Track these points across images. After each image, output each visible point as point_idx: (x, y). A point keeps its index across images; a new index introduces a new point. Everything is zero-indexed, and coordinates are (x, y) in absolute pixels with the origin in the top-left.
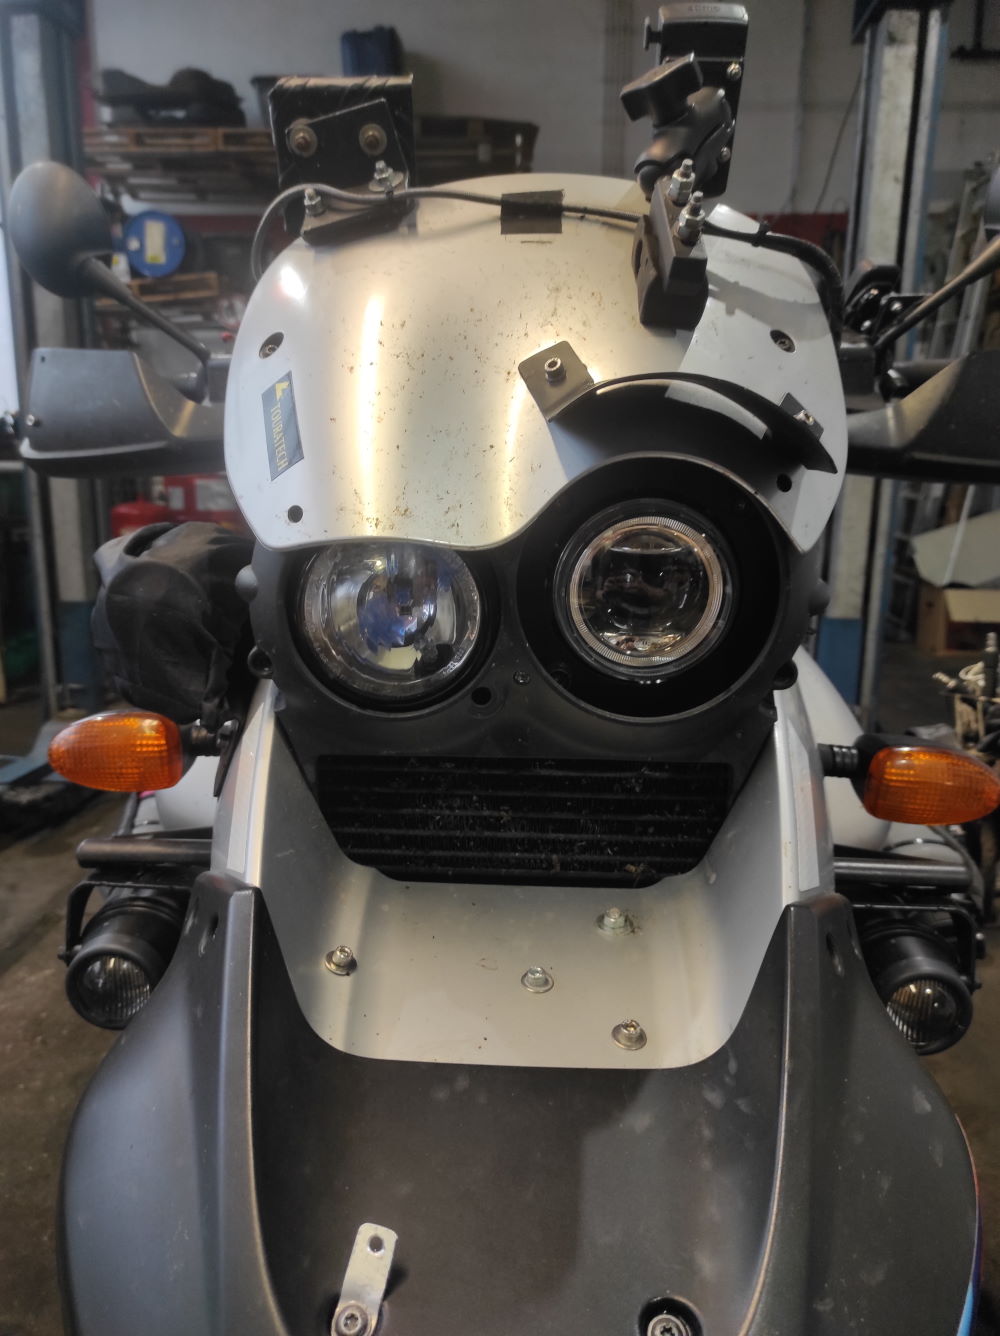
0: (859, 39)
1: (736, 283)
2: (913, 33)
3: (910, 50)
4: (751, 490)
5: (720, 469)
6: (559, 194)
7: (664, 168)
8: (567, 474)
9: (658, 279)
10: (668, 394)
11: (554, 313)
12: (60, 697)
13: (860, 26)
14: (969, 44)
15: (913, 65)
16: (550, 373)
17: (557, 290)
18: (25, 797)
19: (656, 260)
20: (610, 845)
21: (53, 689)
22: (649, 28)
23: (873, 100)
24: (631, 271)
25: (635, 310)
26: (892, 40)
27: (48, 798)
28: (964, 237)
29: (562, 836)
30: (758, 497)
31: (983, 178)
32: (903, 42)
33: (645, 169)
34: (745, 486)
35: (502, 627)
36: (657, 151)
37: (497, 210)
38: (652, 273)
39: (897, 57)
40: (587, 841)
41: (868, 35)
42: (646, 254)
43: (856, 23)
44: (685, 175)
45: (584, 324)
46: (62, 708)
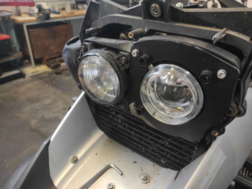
20: (158, 153)
29: (146, 145)
40: (152, 149)
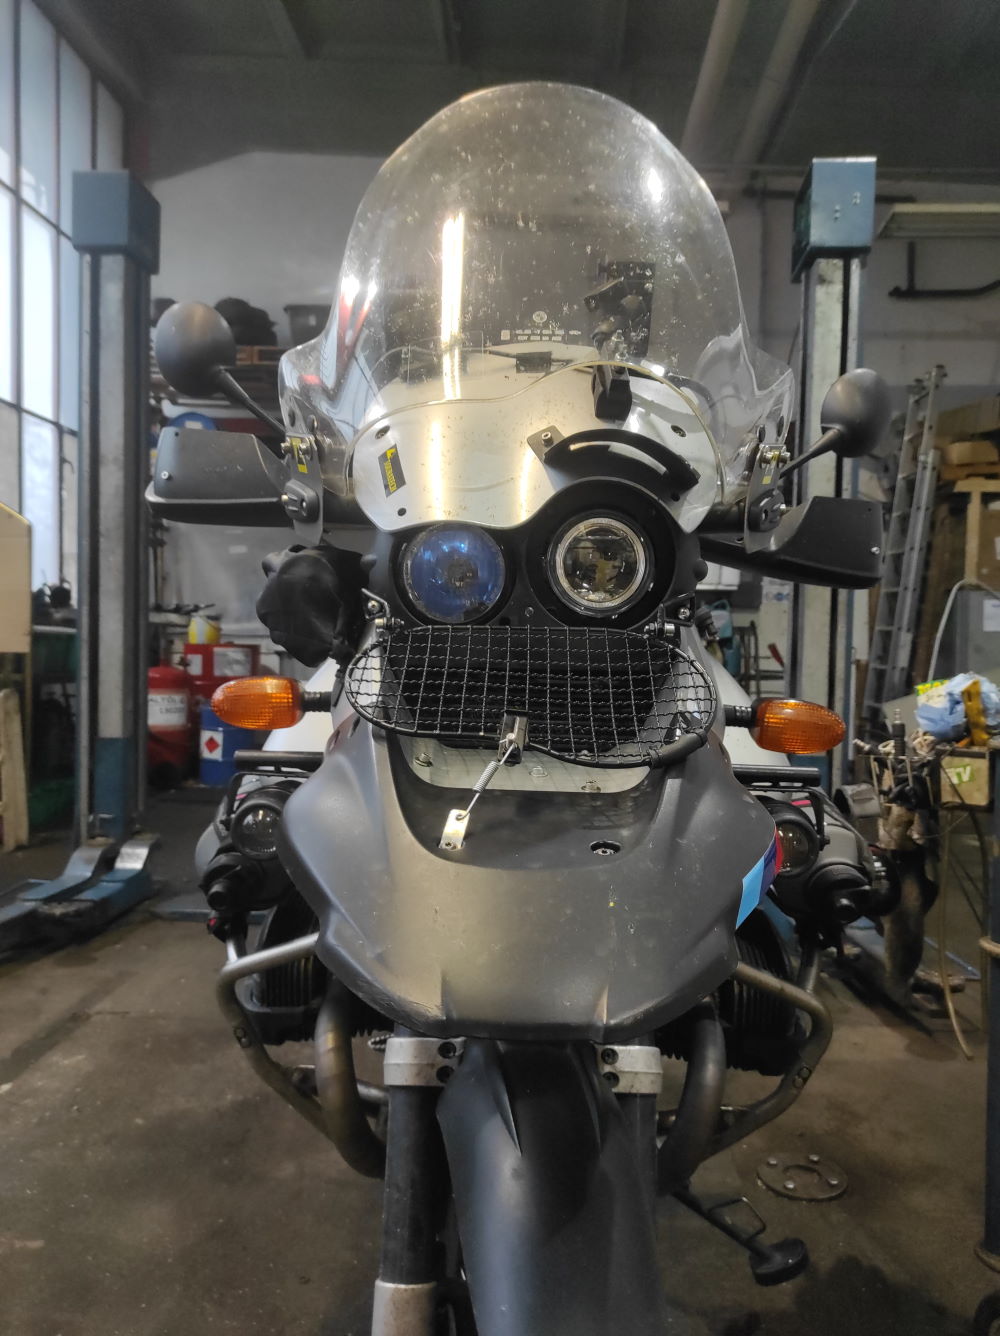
0: (796, 280)
1: (652, 401)
2: (839, 276)
3: (838, 288)
4: (656, 498)
5: (639, 486)
6: (550, 353)
7: (606, 336)
8: (555, 488)
9: (604, 392)
10: (610, 449)
11: (547, 413)
12: (91, 826)
13: (797, 268)
14: (904, 286)
15: (841, 300)
16: (545, 440)
17: (549, 401)
18: (58, 910)
19: (603, 384)
21: (84, 817)
22: (600, 265)
23: (810, 323)
24: (591, 392)
25: (593, 412)
26: (822, 281)
27: (78, 914)
28: (911, 441)
30: (660, 501)
31: (924, 393)
32: (831, 282)
33: (598, 337)
34: (653, 496)
35: (517, 581)
36: (604, 327)
37: (514, 361)
38: (601, 389)
39: (827, 293)
41: (803, 276)
42: (598, 380)
43: (793, 269)
44: (618, 337)
45: (564, 417)
46: (92, 837)
